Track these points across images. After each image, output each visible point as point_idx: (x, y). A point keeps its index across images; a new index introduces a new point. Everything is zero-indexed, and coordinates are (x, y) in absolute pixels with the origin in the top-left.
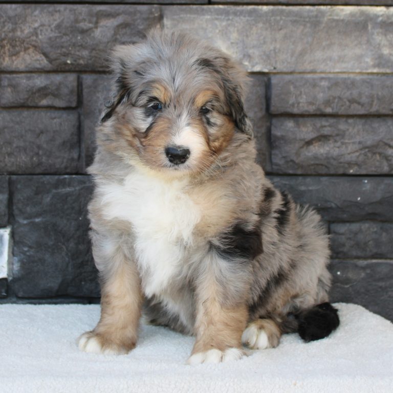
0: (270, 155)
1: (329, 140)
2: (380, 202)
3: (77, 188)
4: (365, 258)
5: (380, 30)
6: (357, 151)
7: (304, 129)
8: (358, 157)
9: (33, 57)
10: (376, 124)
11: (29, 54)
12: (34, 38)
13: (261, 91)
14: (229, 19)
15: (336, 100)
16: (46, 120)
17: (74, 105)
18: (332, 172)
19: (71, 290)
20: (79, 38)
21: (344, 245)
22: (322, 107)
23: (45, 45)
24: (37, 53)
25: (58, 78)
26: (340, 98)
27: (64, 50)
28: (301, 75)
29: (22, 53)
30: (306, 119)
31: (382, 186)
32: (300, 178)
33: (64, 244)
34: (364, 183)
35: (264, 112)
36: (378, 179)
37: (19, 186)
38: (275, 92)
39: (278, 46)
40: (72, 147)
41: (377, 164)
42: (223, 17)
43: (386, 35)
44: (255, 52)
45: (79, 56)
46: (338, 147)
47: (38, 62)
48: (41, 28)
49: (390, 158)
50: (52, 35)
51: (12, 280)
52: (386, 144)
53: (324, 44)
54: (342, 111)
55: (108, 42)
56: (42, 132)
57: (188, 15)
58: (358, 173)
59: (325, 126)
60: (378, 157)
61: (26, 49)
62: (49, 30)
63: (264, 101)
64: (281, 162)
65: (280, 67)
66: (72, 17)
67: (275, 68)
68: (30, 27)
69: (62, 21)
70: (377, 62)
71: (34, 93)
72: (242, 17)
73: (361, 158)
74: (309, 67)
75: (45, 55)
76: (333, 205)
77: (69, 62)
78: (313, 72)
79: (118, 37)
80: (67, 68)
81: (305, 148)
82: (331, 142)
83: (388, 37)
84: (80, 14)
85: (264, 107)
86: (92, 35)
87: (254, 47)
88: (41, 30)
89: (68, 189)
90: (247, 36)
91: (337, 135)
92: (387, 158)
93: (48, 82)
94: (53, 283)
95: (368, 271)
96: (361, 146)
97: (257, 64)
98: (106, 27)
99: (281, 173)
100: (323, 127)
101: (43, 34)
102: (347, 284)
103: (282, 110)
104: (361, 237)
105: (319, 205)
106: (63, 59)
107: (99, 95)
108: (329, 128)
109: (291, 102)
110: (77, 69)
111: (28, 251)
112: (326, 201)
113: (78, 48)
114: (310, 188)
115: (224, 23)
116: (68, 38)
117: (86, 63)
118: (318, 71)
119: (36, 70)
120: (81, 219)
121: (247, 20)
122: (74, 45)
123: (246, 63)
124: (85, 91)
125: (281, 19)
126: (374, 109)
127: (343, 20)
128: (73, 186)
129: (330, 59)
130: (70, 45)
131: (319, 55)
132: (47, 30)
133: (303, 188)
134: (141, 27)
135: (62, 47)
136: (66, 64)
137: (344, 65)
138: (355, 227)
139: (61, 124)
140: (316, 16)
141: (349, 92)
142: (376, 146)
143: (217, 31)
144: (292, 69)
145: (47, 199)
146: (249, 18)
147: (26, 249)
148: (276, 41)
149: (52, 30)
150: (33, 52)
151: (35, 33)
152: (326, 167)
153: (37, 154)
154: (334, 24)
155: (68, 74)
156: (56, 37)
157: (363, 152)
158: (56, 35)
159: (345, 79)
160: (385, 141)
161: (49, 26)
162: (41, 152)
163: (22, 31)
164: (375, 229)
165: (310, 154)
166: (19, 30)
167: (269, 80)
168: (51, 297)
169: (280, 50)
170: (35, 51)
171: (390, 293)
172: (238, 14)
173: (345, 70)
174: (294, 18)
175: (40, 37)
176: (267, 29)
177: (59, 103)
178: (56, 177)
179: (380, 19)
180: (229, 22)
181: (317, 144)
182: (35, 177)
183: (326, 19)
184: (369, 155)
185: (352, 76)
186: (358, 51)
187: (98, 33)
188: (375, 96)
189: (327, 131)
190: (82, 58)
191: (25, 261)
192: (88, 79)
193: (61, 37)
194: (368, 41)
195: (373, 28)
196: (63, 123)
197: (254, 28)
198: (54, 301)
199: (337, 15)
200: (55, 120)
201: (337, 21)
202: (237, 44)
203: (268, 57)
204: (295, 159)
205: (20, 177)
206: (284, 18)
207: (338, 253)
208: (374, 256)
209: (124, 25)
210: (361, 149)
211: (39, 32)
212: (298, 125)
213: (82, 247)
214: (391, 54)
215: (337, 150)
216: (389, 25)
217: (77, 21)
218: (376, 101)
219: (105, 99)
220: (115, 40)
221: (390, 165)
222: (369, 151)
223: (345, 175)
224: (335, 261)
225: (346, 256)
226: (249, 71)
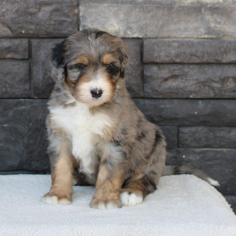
0: (143, 87)
1: (178, 78)
2: (209, 115)
3: (29, 107)
4: (200, 147)
5: (209, 12)
6: (195, 85)
7: (163, 71)
8: (195, 88)
9: (2, 29)
10: (206, 68)
12: (3, 18)
13: (138, 49)
14: (118, 6)
15: (182, 54)
16: (9, 66)
17: (26, 57)
18: (180, 97)
19: (25, 167)
20: (29, 18)
21: (187, 140)
22: (174, 58)
23: (9, 22)
24: (5, 27)
25: (17, 42)
26: (185, 53)
27: (20, 25)
28: (162, 40)
30: (165, 65)
31: (210, 105)
32: (161, 100)
33: (21, 139)
34: (199, 103)
35: (139, 61)
36: (207, 101)
38: (146, 49)
39: (148, 22)
40: (26, 82)
41: (207, 92)
42: (115, 5)
43: (212, 15)
44: (134, 26)
45: (29, 28)
46: (184, 82)
47: (5, 32)
48: (7, 12)
49: (215, 88)
50: (13, 16)
52: (212, 80)
53: (175, 20)
54: (186, 61)
55: (46, 20)
56: (8, 74)
57: (94, 4)
58: (195, 97)
59: (176, 70)
60: (207, 88)
62: (11, 13)
63: (139, 55)
64: (150, 91)
65: (149, 34)
66: (25, 6)
67: (146, 35)
68: (0, 11)
69: (19, 8)
70: (207, 31)
71: (2, 51)
72: (126, 5)
73: (197, 89)
74: (166, 35)
75: (9, 28)
76: (181, 117)
77: (23, 32)
78: (169, 37)
79: (52, 17)
80: (22, 36)
81: (164, 82)
82: (179, 79)
83: (214, 16)
84: (30, 3)
85: (140, 58)
86: (37, 16)
87: (133, 22)
88: (7, 13)
89: (23, 107)
90: (129, 16)
91: (183, 75)
92: (213, 89)
93: (11, 44)
94: (15, 163)
95: (202, 155)
96: (197, 82)
97: (135, 32)
98: (45, 11)
99: (149, 97)
100: (174, 70)
101: (8, 15)
102: (189, 163)
103: (150, 60)
104: (197, 135)
105: (172, 116)
106: (20, 30)
107: (41, 51)
108: (178, 71)
109: (155, 56)
110: (28, 36)
112: (177, 114)
113: (28, 24)
114: (167, 106)
115: (116, 9)
116: (23, 18)
117: (33, 32)
118: (172, 37)
119: (4, 37)
120: (31, 125)
121: (130, 7)
122: (26, 22)
123: (129, 32)
124: (33, 49)
125: (150, 6)
126: (205, 60)
127: (187, 7)
128: (26, 106)
129: (179, 29)
130: (24, 22)
131: (172, 27)
132: (10, 13)
133: (162, 106)
134: (66, 11)
135: (19, 23)
136: (22, 33)
137: (187, 33)
138: (193, 129)
139: (19, 69)
140: (171, 4)
141: (190, 49)
142: (206, 81)
143: (112, 13)
144: (156, 36)
145: (11, 113)
146: (131, 6)
148: (146, 19)
149: (13, 13)
150: (2, 26)
151: (3, 15)
152: (177, 94)
153: (5, 87)
154: (181, 9)
155: (23, 39)
156: (16, 18)
157: (198, 85)
158: (16, 16)
159: (188, 42)
160: (212, 78)
161: (12, 11)
162: (7, 86)
164: (206, 131)
165: (167, 86)
167: (143, 42)
168: (14, 171)
169: (149, 24)
170: (3, 26)
171: (215, 168)
172: (124, 3)
173: (188, 36)
174: (157, 5)
175: (6, 17)
176: (141, 12)
177: (17, 56)
178: (16, 100)
179: (209, 6)
180: (119, 8)
181: (171, 80)
182: (4, 100)
183: (176, 6)
184: (202, 87)
185: (192, 40)
186: (196, 25)
187: (40, 15)
188: (206, 52)
189: (177, 72)
190: (31, 30)
192: (35, 42)
193: (19, 17)
194: (202, 19)
195: (205, 11)
196: (20, 68)
197: (134, 11)
198: (16, 172)
199: (183, 3)
200: (15, 67)
201: (183, 7)
202: (123, 21)
203: (142, 28)
204: (157, 88)
206: (151, 5)
207: (183, 145)
208: (205, 146)
209: (56, 10)
210: (197, 83)
211: (5, 14)
212: (160, 69)
213: (31, 141)
214: (215, 27)
215: (183, 84)
216: (214, 9)
217: (28, 8)
218: (206, 55)
219: (45, 54)
220: (51, 19)
221: (214, 93)
222: (202, 85)
223: (187, 99)
224: (182, 149)
225: (189, 146)
226: (131, 37)
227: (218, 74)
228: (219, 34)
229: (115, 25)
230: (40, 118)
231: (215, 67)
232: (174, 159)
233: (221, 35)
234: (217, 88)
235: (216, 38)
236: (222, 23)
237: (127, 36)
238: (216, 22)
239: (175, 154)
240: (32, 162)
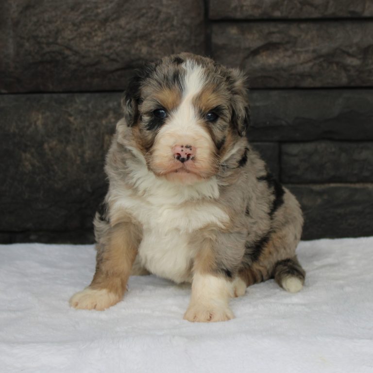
1: (278, 48)
2: (337, 119)
4: (322, 182)
6: (310, 61)
7: (250, 37)
8: (312, 68)
10: (333, 29)
18: (282, 85)
21: (297, 168)
22: (269, 11)
30: (252, 24)
31: (340, 101)
35: (202, 17)
41: (334, 75)
46: (290, 57)
49: (349, 68)
52: (344, 52)
54: (293, 15)
58: (312, 86)
59: (274, 33)
60: (335, 67)
63: (202, 4)
73: (315, 69)
76: (283, 123)
81: (251, 58)
82: (281, 50)
85: (202, 11)
92: (345, 68)
95: (325, 197)
96: (315, 55)
100: (270, 33)
103: (223, 15)
104: (315, 159)
105: (268, 123)
108: (278, 35)
109: (233, 5)
112: (276, 119)
114: (258, 104)
126: (330, 11)
138: (309, 147)
142: (333, 55)
152: (276, 79)
157: (317, 62)
160: (343, 48)
164: (333, 150)
165: (256, 66)
171: (350, 221)
181: (264, 53)
184: (325, 65)
189: (276, 38)
207: (290, 177)
208: (332, 180)
210: (315, 59)
212: (242, 32)
215: (287, 59)
218: (332, 3)
219: (17, 6)
221: (349, 76)
222: (324, 61)
223: (296, 88)
225: (301, 181)
227: (356, 40)
230: (12, 131)
231: (349, 26)
234: (354, 67)
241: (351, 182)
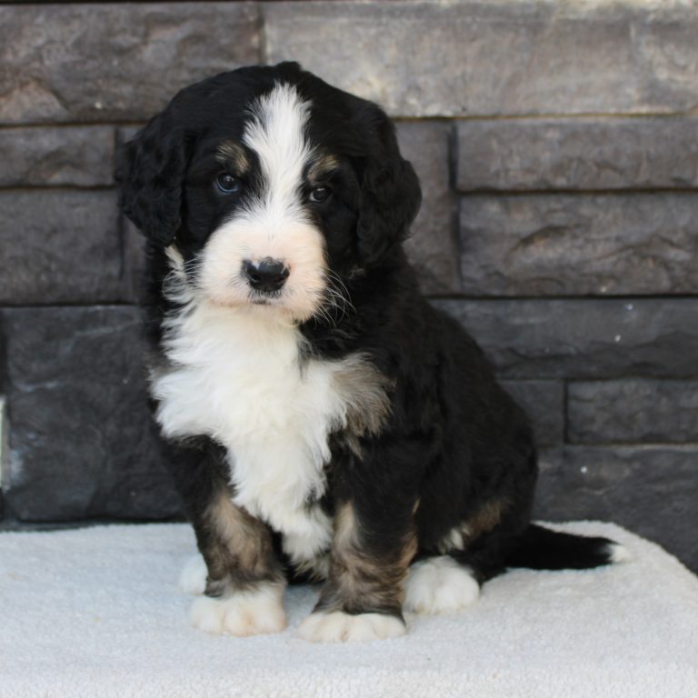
0: (459, 263)
1: (562, 235)
2: (656, 344)
3: (119, 328)
4: (631, 442)
5: (652, 38)
6: (613, 254)
7: (518, 217)
8: (615, 264)
9: (35, 98)
10: (646, 204)
11: (29, 94)
12: (36, 65)
13: (440, 149)
14: (380, 24)
15: (574, 165)
16: (59, 208)
17: (109, 181)
18: (569, 290)
19: (111, 507)
20: (115, 63)
21: (592, 420)
22: (549, 177)
23: (56, 77)
24: (43, 91)
25: (80, 135)
26: (581, 160)
27: (89, 85)
28: (512, 121)
29: (16, 93)
30: (521, 199)
31: (659, 316)
32: (513, 304)
33: (97, 426)
34: (627, 310)
35: (446, 187)
36: (652, 303)
37: (17, 326)
38: (464, 151)
39: (469, 69)
40: (108, 255)
41: (650, 275)
42: (370, 20)
43: (662, 46)
44: (428, 82)
45: (115, 94)
46: (581, 248)
47: (45, 107)
48: (48, 47)
49: (672, 265)
50: (68, 59)
51: (9, 492)
52: (664, 241)
53: (552, 63)
54: (585, 183)
55: (167, 70)
56: (55, 231)
57: (309, 19)
58: (616, 292)
59: (555, 211)
60: (650, 264)
61: (23, 85)
62: (63, 51)
63: (445, 167)
64: (479, 276)
65: (474, 107)
66: (102, 26)
67: (464, 109)
68: (28, 45)
69: (84, 34)
70: (647, 94)
71: (38, 162)
72: (404, 20)
73: (620, 267)
74: (524, 107)
75: (57, 94)
76: (572, 350)
77: (98, 105)
78: (533, 114)
79: (184, 59)
80: (95, 117)
81: (520, 249)
82: (567, 237)
83: (666, 49)
84: (117, 20)
85: (446, 178)
86: (138, 57)
87: (427, 71)
88: (49, 52)
89: (103, 331)
90: (414, 53)
91: (578, 226)
92: (666, 265)
93: (63, 143)
94: (81, 496)
95: (637, 465)
96: (620, 245)
97: (432, 102)
98: (164, 42)
99: (477, 294)
100: (551, 211)
101: (52, 57)
102: (599, 488)
103: (477, 183)
104: (622, 406)
105: (547, 350)
106: (88, 100)
108: (562, 215)
109: (493, 169)
110: (114, 118)
111: (36, 440)
112: (560, 343)
113: (113, 81)
114: (532, 320)
115: (373, 31)
116: (97, 65)
117: (129, 106)
118: (543, 112)
119: (41, 121)
120: (125, 381)
121: (414, 25)
122: (107, 76)
123: (413, 101)
125: (474, 21)
126: (641, 179)
127: (584, 22)
128: (112, 325)
129: (564, 90)
130: (99, 77)
131: (543, 83)
132: (58, 50)
133: (518, 321)
134: (224, 41)
135: (86, 80)
136: (93, 109)
137: (588, 101)
138: (611, 387)
139: (87, 216)
140: (537, 15)
141: (598, 149)
142: (648, 244)
143: (360, 45)
144: (495, 110)
145: (66, 349)
146: (417, 22)
147: (31, 436)
148: (465, 60)
149: (67, 51)
150: (36, 90)
151: (38, 55)
152: (560, 283)
153: (47, 269)
154: (569, 28)
155: (98, 128)
156: (75, 63)
157: (624, 255)
158: (75, 58)
159: (590, 126)
160: (664, 235)
161: (63, 42)
162: (53, 266)
163: (15, 53)
164: (648, 392)
165: (529, 261)
166: (9, 51)
167: (455, 130)
168: (77, 520)
169: (472, 77)
170: (39, 89)
171: (676, 504)
172: (398, 13)
173: (590, 110)
174: (497, 20)
175: (47, 63)
176: (448, 40)
177: (82, 179)
178: (81, 310)
179: (651, 17)
180: (382, 29)
181: (541, 243)
182: (44, 310)
183: (553, 19)
184: (636, 260)
185: (602, 120)
186: (613, 76)
187: (148, 53)
188: (644, 155)
189: (558, 219)
190: (122, 98)
191: (31, 456)
193: (84, 62)
194: (630, 57)
195: (640, 33)
196: (92, 215)
197: (426, 39)
199: (574, 12)
200: (78, 210)
201: (574, 23)
202: (396, 67)
203: (452, 89)
204: (502, 269)
205: (17, 310)
206: (478, 19)
207: (582, 434)
208: (646, 439)
209: (195, 39)
210: (621, 250)
211: (45, 54)
212: (507, 209)
213: (129, 431)
214: (671, 80)
215: (577, 252)
216: (667, 28)
217: (110, 33)
218: (645, 165)
220: (180, 65)
221: (672, 278)
222: (635, 254)
223: (592, 296)
224: (577, 450)
225: (598, 440)
226: (419, 114)
227: (683, 221)
228: (682, 103)
229: (372, 78)
231: (671, 201)
232: (554, 479)
233: (689, 105)
234: (681, 263)
235: (674, 115)
236: (692, 67)
237: (407, 113)
238: (672, 65)
239: (558, 463)
240: (133, 494)
241: (676, 443)
